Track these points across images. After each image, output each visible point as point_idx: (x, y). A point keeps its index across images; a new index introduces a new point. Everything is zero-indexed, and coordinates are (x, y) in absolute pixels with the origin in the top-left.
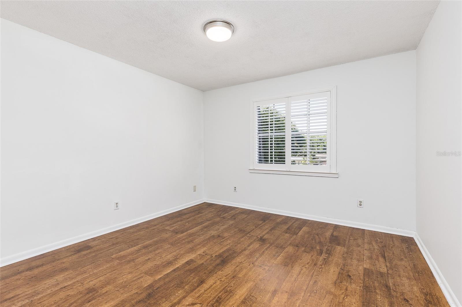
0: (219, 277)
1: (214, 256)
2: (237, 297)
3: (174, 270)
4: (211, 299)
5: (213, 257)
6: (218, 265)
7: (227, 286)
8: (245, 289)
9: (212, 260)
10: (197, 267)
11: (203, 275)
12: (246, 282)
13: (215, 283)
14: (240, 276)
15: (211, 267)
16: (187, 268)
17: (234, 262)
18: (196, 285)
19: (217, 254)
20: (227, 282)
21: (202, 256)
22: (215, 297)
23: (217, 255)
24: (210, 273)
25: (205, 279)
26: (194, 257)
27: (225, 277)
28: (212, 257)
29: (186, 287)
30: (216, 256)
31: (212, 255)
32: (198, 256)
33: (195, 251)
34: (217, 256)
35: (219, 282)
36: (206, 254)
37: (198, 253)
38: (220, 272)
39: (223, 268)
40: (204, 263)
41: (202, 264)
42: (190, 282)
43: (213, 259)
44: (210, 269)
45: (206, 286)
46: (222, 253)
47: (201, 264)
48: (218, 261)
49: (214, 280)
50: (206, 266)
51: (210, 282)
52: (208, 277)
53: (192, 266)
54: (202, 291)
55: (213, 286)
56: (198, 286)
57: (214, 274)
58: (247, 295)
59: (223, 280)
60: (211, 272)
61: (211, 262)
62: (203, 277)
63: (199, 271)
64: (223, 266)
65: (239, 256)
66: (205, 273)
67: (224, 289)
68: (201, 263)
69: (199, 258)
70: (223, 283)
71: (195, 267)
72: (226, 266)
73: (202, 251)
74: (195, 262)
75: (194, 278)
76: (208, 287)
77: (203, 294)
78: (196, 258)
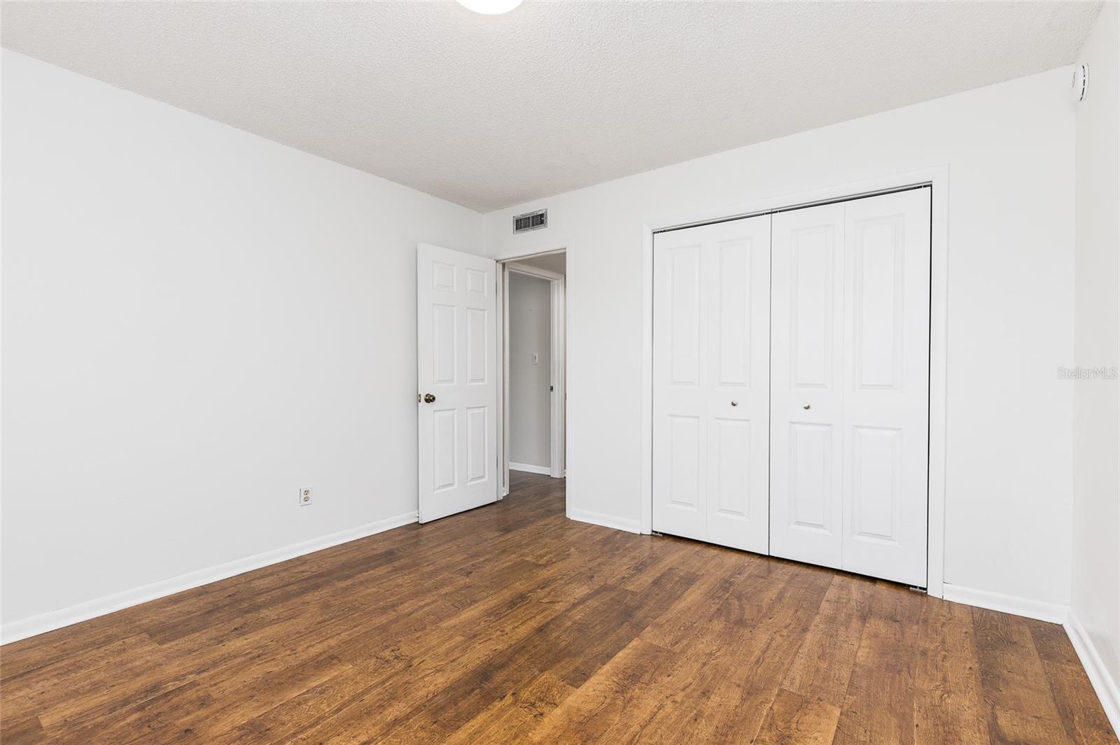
0: (505, 638)
1: (509, 699)
2: (482, 607)
3: (609, 656)
4: (524, 607)
5: (511, 692)
6: (502, 666)
7: (494, 622)
8: (461, 617)
9: (515, 682)
10: (555, 663)
11: (539, 642)
12: (455, 626)
13: (514, 628)
14: (459, 639)
15: (521, 660)
16: (579, 661)
17: (456, 675)
18: (552, 626)
19: (498, 705)
20: (492, 628)
21: (548, 699)
22: (518, 608)
23: (496, 703)
24: (524, 647)
25: (534, 635)
26: (569, 695)
27: (492, 637)
28: (513, 694)
29: (570, 623)
30: (502, 698)
31: (514, 704)
32: (557, 701)
33: (570, 720)
34: (498, 695)
35: (507, 630)
36: (533, 705)
37: (558, 711)
38: (500, 647)
39: (491, 657)
40: (537, 672)
41: (542, 672)
42: (565, 631)
43: (511, 685)
44: (523, 655)
45: (533, 624)
46: (479, 711)
47: (546, 670)
48: (499, 677)
49: (517, 633)
50: (532, 663)
51: (523, 631)
52: (528, 639)
53: (569, 666)
54: (538, 617)
55: (519, 623)
56: (548, 624)
57: (515, 644)
58: (463, 610)
59: (499, 633)
60: (520, 648)
61: (518, 674)
62: (539, 640)
63: (548, 651)
64: (489, 661)
65: (430, 696)
66: (535, 647)
67: (500, 619)
68: (546, 674)
69: (555, 691)
70: (498, 627)
71: (559, 661)
72: (482, 661)
73: (546, 720)
74: (563, 678)
75: (558, 637)
76: (529, 622)
77: (537, 614)
78: (563, 693)
